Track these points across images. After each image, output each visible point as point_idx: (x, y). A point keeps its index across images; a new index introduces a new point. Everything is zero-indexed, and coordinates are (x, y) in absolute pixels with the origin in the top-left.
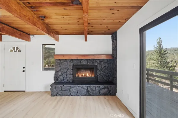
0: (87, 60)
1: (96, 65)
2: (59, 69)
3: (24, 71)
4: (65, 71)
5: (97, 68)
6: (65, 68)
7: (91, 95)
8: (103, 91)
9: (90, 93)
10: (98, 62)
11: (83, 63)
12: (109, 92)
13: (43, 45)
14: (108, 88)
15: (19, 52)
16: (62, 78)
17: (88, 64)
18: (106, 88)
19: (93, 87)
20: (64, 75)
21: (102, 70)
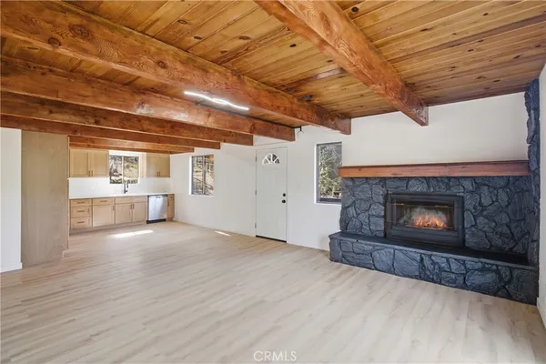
0: (427, 179)
1: (462, 194)
2: (350, 202)
3: (284, 201)
4: (364, 206)
5: (463, 206)
6: (366, 201)
7: (433, 281)
8: (477, 279)
9: (428, 273)
10: (468, 185)
11: (415, 188)
12: (504, 287)
13: (318, 145)
14: (497, 272)
15: (278, 165)
16: (358, 223)
17: (432, 190)
18: (489, 270)
19: (440, 258)
20: (363, 217)
21: (485, 213)
